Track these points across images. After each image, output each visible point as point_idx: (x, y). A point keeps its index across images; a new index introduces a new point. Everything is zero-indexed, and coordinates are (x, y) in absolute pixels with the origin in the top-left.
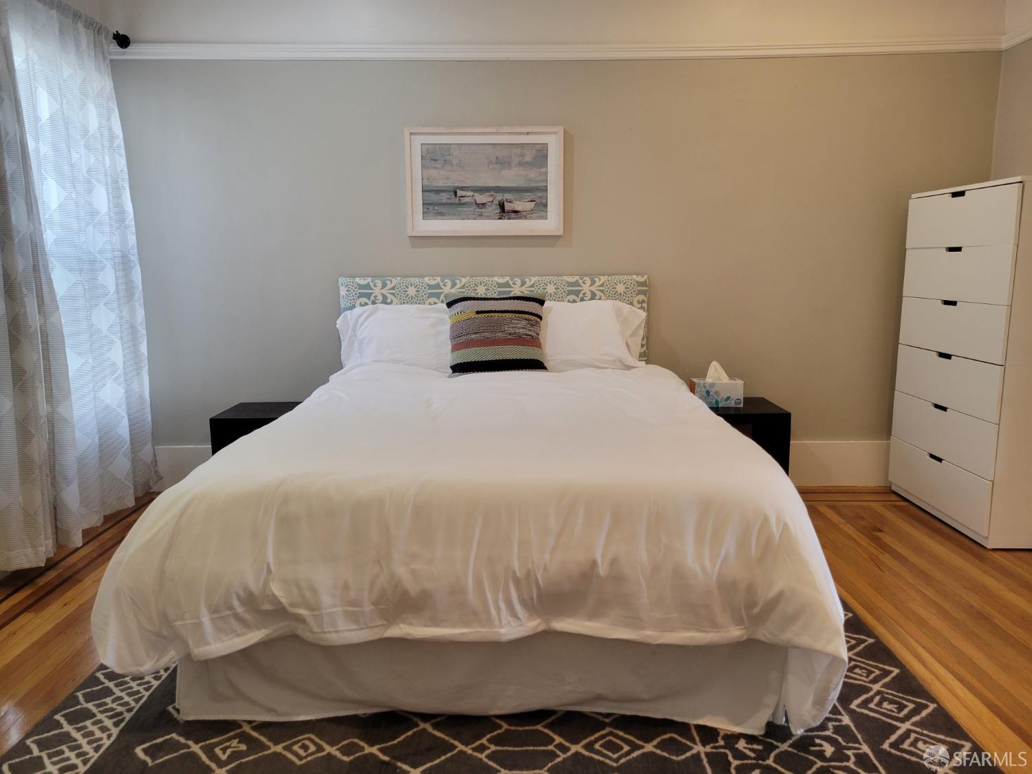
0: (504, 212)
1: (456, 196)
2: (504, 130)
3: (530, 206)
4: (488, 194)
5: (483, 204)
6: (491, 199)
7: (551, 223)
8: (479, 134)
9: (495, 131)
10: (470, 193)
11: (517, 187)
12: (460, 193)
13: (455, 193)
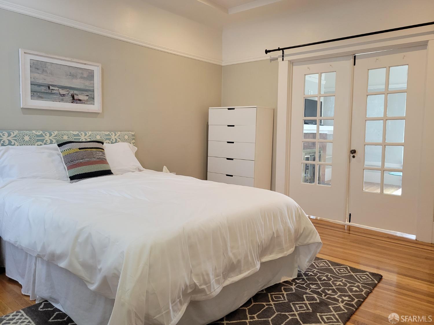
0: (74, 99)
1: (49, 89)
2: (75, 60)
3: (86, 98)
4: (66, 90)
5: (63, 95)
6: (68, 93)
7: (96, 107)
8: (61, 60)
9: (70, 60)
10: (57, 89)
11: (80, 88)
12: (51, 88)
13: (49, 88)
